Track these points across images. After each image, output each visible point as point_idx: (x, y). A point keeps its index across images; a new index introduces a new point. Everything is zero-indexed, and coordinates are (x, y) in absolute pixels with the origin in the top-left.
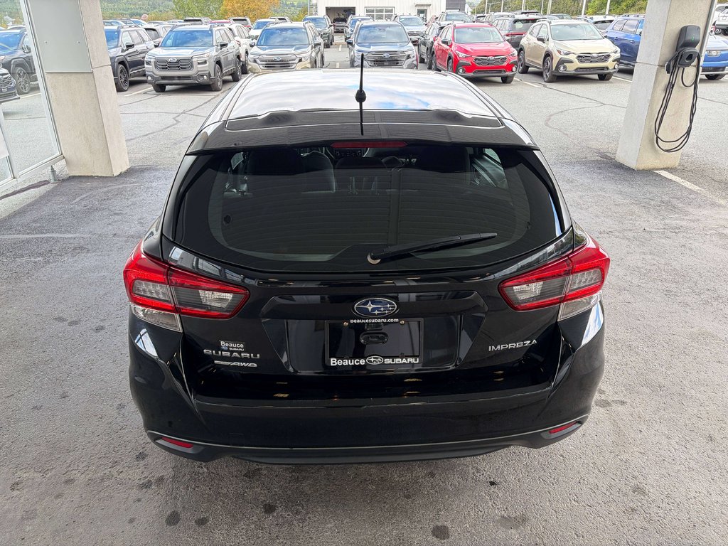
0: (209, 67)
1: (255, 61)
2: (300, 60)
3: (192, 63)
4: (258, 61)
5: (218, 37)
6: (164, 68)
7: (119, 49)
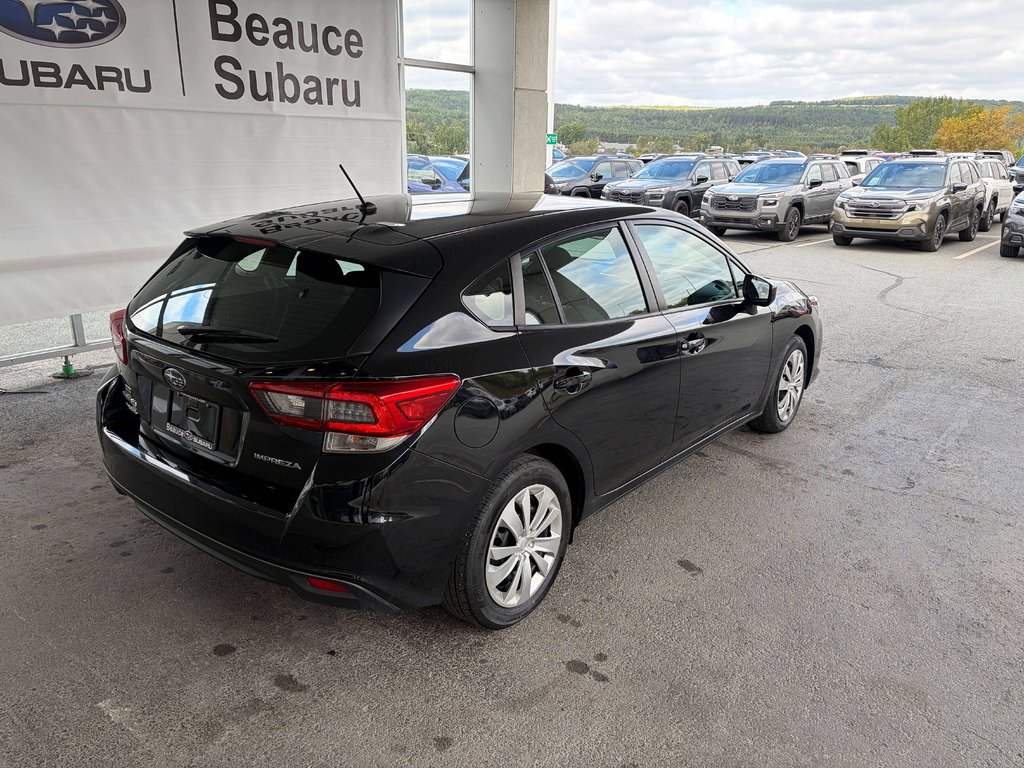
0: (779, 210)
1: (842, 206)
2: (912, 209)
3: (756, 202)
4: (846, 206)
5: (813, 173)
6: (721, 207)
7: (690, 183)
